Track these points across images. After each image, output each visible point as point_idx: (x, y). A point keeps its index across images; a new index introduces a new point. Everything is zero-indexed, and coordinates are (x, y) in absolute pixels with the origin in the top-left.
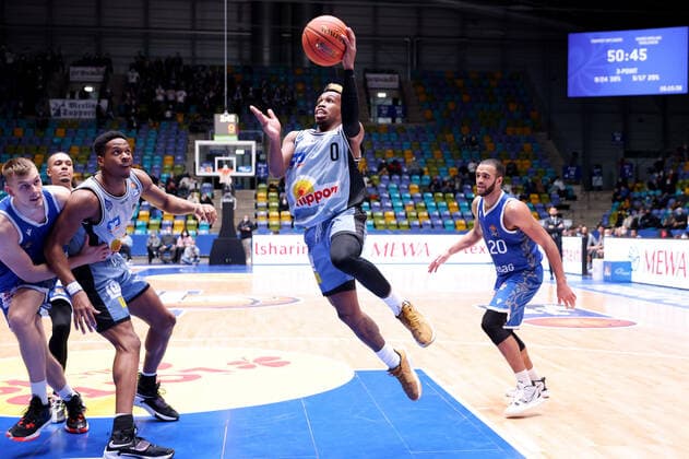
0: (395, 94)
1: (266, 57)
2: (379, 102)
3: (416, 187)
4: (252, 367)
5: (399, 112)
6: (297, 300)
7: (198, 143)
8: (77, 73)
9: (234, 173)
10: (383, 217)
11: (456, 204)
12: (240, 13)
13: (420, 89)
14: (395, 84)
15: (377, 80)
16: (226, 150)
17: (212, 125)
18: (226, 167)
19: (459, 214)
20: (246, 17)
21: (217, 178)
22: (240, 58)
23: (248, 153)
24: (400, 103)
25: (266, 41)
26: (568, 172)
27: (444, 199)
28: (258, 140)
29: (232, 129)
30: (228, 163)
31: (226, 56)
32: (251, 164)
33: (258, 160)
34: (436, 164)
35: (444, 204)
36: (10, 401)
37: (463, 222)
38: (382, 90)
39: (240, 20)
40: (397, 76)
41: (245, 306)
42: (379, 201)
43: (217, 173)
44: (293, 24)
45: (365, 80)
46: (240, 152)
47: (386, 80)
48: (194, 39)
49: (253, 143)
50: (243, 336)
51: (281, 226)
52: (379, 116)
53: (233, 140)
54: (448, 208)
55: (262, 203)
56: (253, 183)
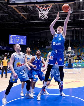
1: (75, 39)
4: (75, 82)
7: (66, 51)
8: (50, 42)
9: (71, 55)
12: (71, 33)
16: (70, 52)
17: (68, 48)
20: (72, 33)
21: (68, 56)
22: (71, 39)
28: (74, 50)
29: (70, 49)
30: (70, 54)
31: (69, 39)
39: (71, 34)
41: (73, 73)
43: (68, 55)
44: (78, 34)
46: (71, 52)
50: (73, 78)
51: (77, 62)
55: (74, 59)
56: (73, 56)
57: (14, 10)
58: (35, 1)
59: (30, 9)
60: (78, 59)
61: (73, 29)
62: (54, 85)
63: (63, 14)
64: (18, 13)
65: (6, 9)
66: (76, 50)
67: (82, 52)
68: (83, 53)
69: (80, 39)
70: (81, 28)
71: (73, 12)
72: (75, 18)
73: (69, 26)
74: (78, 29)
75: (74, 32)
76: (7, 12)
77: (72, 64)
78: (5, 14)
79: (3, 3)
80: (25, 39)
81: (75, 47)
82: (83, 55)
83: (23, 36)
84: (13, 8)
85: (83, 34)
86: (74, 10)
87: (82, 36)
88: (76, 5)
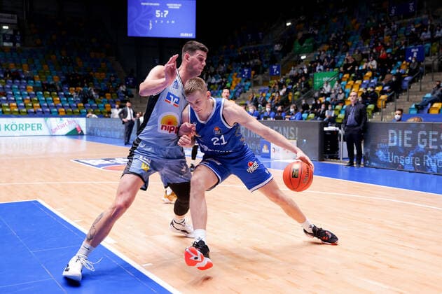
0: (14, 27)
2: (4, 32)
3: (31, 87)
5: (18, 39)
10: (9, 107)
11: (58, 99)
13: (33, 25)
14: (15, 21)
15: (2, 17)
19: (60, 105)
24: (19, 33)
26: (128, 81)
27: (50, 95)
34: (44, 73)
35: (51, 99)
37: (63, 110)
38: (6, 24)
40: (16, 16)
42: (5, 96)
47: (8, 18)
52: (4, 41)
54: (53, 101)
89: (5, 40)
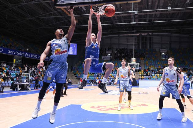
0: (166, 53)
1: (141, 47)
2: (163, 55)
4: (141, 106)
5: (167, 57)
6: (148, 93)
7: (128, 63)
8: (107, 52)
9: (135, 69)
12: (135, 39)
13: (171, 52)
14: (166, 51)
15: (162, 51)
16: (134, 65)
17: (131, 60)
18: (134, 68)
20: (137, 40)
22: (136, 48)
23: (138, 65)
24: (167, 55)
25: (140, 44)
29: (135, 61)
31: (133, 47)
32: (138, 67)
33: (139, 66)
36: (98, 110)
38: (163, 52)
39: (135, 41)
41: (138, 94)
43: (132, 69)
44: (146, 41)
45: (160, 51)
46: (136, 65)
47: (164, 50)
48: (127, 45)
49: (139, 63)
50: (138, 100)
53: (135, 63)
55: (140, 74)
56: (139, 71)
57: (63, 11)
58: (90, 1)
59: (83, 9)
60: (145, 74)
61: (138, 34)
62: (112, 109)
63: (125, 15)
64: (68, 15)
65: (53, 10)
66: (143, 62)
67: (150, 65)
68: (152, 66)
69: (148, 47)
70: (150, 33)
71: (138, 13)
72: (141, 20)
73: (133, 31)
74: (145, 34)
75: (140, 39)
76: (54, 14)
77: (136, 82)
78: (52, 17)
79: (50, 3)
80: (75, 47)
81: (141, 59)
82: (152, 69)
83: (73, 44)
84: (61, 9)
85: (152, 41)
86: (139, 10)
87: (150, 44)
88: (142, 3)
89: (163, 57)
